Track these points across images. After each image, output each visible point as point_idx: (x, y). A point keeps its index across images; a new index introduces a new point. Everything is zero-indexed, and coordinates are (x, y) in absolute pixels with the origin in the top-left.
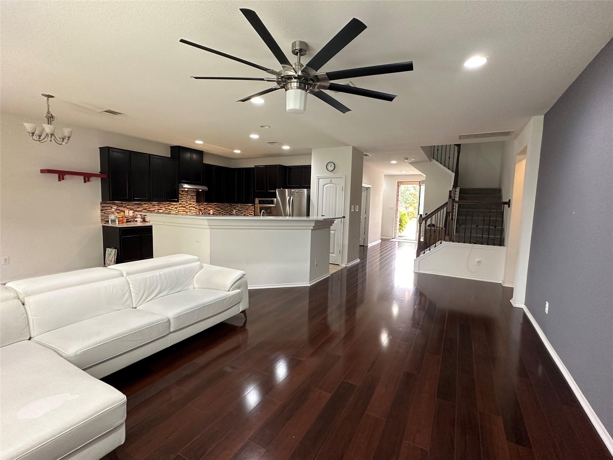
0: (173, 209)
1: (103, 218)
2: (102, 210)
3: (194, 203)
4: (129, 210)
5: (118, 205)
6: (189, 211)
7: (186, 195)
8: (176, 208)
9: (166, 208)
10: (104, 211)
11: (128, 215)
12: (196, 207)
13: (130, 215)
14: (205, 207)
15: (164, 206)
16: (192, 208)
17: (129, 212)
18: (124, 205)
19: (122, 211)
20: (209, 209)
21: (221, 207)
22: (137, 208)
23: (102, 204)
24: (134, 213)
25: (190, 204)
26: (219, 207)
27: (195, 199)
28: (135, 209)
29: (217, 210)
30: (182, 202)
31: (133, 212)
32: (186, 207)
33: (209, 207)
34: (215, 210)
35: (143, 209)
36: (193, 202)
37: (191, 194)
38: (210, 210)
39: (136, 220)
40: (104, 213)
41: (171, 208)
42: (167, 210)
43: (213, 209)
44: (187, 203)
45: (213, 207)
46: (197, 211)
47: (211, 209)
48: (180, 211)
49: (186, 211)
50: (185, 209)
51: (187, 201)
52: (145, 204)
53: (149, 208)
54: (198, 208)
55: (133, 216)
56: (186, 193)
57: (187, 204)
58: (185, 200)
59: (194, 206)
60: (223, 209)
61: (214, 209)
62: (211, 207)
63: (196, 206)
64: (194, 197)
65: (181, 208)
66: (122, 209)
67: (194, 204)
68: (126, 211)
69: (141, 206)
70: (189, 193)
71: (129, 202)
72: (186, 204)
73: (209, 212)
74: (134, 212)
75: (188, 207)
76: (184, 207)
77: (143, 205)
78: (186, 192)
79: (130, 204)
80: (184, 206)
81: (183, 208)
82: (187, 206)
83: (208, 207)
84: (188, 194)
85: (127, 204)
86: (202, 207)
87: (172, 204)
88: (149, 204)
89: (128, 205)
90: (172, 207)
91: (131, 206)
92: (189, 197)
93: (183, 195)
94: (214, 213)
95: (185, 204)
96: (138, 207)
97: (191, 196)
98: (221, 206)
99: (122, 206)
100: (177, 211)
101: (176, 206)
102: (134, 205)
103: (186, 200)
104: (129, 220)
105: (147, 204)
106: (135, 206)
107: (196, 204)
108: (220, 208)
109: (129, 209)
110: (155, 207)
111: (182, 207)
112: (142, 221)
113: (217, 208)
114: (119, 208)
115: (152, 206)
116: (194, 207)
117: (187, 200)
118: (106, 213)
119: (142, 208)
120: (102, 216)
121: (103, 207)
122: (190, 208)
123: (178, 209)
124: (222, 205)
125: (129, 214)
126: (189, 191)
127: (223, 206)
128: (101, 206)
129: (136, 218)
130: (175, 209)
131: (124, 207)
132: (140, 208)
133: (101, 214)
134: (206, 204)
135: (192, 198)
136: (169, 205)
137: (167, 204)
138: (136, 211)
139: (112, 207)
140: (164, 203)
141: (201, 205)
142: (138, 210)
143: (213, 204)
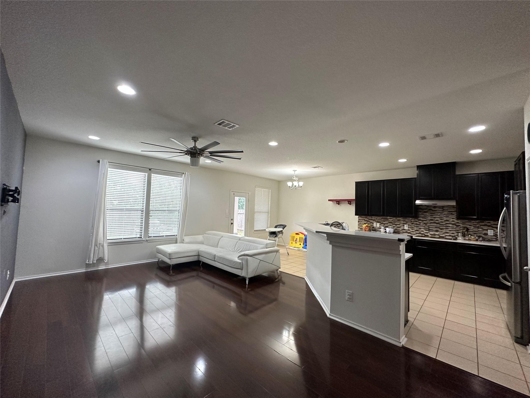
0: (421, 224)
1: (359, 226)
2: (358, 222)
3: (453, 220)
5: (369, 218)
6: (444, 228)
7: (441, 211)
9: (412, 223)
10: (360, 222)
12: (457, 224)
16: (451, 225)
17: (376, 224)
18: (373, 219)
19: (372, 223)
20: (485, 228)
22: (383, 221)
25: (447, 221)
27: (455, 215)
31: (380, 224)
32: (441, 223)
36: (453, 218)
37: (449, 210)
38: (487, 230)
39: (380, 230)
40: (360, 223)
43: (495, 229)
44: (441, 219)
45: (494, 226)
46: (458, 229)
47: (490, 228)
48: (431, 227)
49: (441, 227)
50: (439, 225)
53: (394, 222)
54: (462, 226)
55: (380, 227)
56: (441, 209)
57: (443, 221)
58: (439, 217)
62: (489, 226)
64: (453, 213)
65: (432, 224)
66: (372, 221)
68: (374, 223)
70: (446, 209)
71: (377, 217)
72: (440, 221)
73: (485, 232)
75: (444, 223)
77: (389, 219)
78: (439, 208)
79: (378, 218)
80: (437, 222)
81: (435, 225)
83: (481, 225)
85: (375, 218)
86: (470, 225)
87: (420, 220)
88: (395, 219)
89: (377, 219)
90: (420, 223)
92: (446, 213)
93: (436, 211)
96: (384, 221)
99: (372, 220)
100: (427, 227)
101: (424, 222)
103: (441, 216)
104: (377, 230)
105: (392, 219)
106: (382, 220)
107: (456, 221)
109: (377, 222)
110: (400, 221)
111: (435, 223)
112: (384, 232)
114: (369, 221)
115: (397, 220)
116: (453, 224)
117: (443, 216)
119: (387, 222)
121: (359, 219)
122: (447, 225)
123: (428, 225)
125: (376, 225)
129: (380, 229)
130: (424, 225)
131: (373, 220)
132: (386, 221)
133: (358, 224)
134: (477, 221)
135: (450, 214)
136: (417, 220)
137: (414, 219)
138: (382, 223)
139: (364, 220)
140: (411, 219)
141: (467, 223)
142: (384, 223)
143: (495, 222)
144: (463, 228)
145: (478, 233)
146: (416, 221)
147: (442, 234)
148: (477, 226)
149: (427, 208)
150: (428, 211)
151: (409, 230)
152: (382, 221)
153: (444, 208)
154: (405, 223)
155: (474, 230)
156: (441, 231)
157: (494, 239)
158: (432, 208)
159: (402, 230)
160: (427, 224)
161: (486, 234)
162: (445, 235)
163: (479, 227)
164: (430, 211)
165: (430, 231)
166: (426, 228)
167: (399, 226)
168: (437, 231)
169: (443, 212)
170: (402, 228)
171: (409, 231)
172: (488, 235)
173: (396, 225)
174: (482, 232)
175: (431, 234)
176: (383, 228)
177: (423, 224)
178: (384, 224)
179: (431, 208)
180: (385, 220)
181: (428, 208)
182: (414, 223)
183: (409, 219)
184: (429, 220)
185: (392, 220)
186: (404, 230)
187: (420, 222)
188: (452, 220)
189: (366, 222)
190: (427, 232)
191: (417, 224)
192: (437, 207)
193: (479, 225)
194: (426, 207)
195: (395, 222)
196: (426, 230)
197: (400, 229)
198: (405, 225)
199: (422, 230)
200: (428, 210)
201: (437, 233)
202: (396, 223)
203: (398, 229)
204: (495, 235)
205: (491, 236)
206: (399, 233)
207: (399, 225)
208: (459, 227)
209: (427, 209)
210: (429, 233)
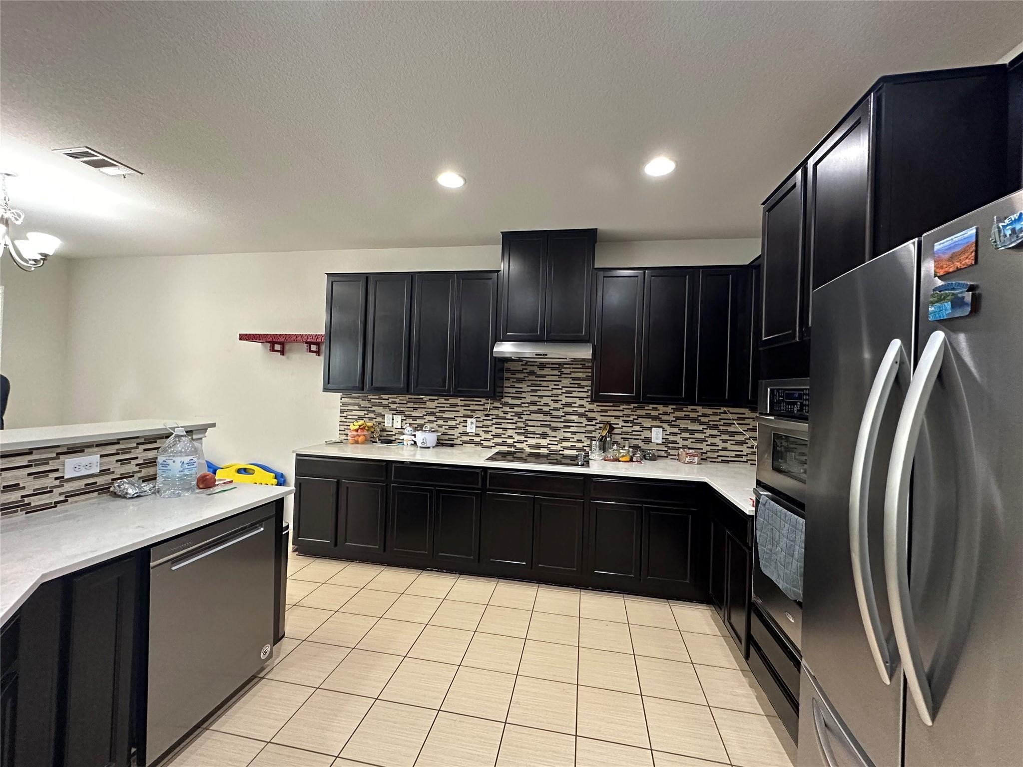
0: (509, 416)
1: (342, 428)
2: (342, 412)
3: (583, 402)
4: (393, 414)
5: (372, 400)
6: (562, 425)
7: (556, 378)
8: (519, 415)
9: (486, 413)
10: (345, 414)
11: (391, 425)
12: (590, 415)
13: (395, 427)
14: (628, 416)
15: (481, 408)
16: (575, 418)
17: (393, 419)
18: (383, 402)
19: (379, 415)
20: (647, 423)
21: (703, 419)
22: (412, 409)
23: (343, 399)
24: (404, 422)
25: (569, 405)
26: (694, 420)
27: (585, 390)
28: (406, 413)
29: (686, 430)
30: (541, 397)
31: (402, 420)
32: (555, 413)
33: (648, 416)
34: (676, 430)
35: (425, 414)
36: (581, 398)
37: (573, 375)
38: (650, 429)
39: (401, 438)
40: (346, 417)
41: (502, 415)
42: (490, 418)
43: (665, 426)
44: (556, 401)
45: (665, 418)
46: (592, 428)
47: (657, 423)
48: (530, 423)
49: (553, 424)
50: (548, 418)
51: (557, 395)
52: (433, 400)
53: (441, 411)
54: (600, 419)
55: (401, 428)
56: (556, 372)
57: (558, 405)
58: (549, 393)
59: (581, 410)
60: (715, 427)
61: (672, 426)
62: (655, 418)
63: (591, 411)
64: (583, 383)
65: (534, 416)
66: (379, 410)
67: (581, 406)
68: (386, 416)
69: (422, 406)
70: (568, 371)
71: (395, 396)
72: (553, 405)
73: (646, 434)
74: (405, 418)
75: (560, 413)
76: (546, 413)
77: (428, 403)
78: (553, 369)
79: (397, 400)
80: (546, 409)
81: (541, 417)
82: (556, 409)
83: (639, 417)
84: (562, 373)
85: (390, 400)
86: (617, 417)
87: (506, 404)
88: (443, 401)
89: (394, 403)
90: (506, 413)
91: (398, 405)
92: (566, 382)
93: (544, 376)
94: (671, 438)
95: (551, 403)
96: (415, 409)
97: (574, 379)
98: (704, 415)
99: (380, 405)
100: (522, 425)
101: (516, 409)
102: (405, 402)
103: (555, 392)
104: (393, 438)
105: (436, 401)
106: (409, 405)
107: (589, 406)
108: (702, 424)
109: (394, 412)
110: (457, 409)
111: (540, 412)
112: (413, 443)
113: (683, 424)
114: (374, 408)
115: (448, 405)
116: (580, 415)
117: (559, 392)
118: (348, 417)
119: (423, 410)
120: (342, 423)
121: (344, 404)
122: (568, 417)
123: (525, 417)
124: (709, 411)
125: (393, 423)
126: (565, 366)
127: (717, 418)
128: (341, 403)
129: (402, 434)
130: (516, 419)
131: (385, 406)
132: (419, 410)
133: (339, 419)
134: (632, 406)
135: (576, 386)
136: (498, 405)
137: (492, 402)
138: (410, 416)
139: (359, 406)
140: (483, 401)
141: (611, 410)
142: (413, 414)
143: (668, 407)
144: (601, 425)
145: (631, 437)
146: (497, 408)
147: (556, 443)
148: (631, 419)
149: (524, 367)
150: (526, 379)
151: (478, 435)
152: (407, 409)
153: (563, 370)
154: (469, 413)
155: (625, 429)
156: (554, 434)
157: (663, 454)
158: (536, 369)
159: (459, 435)
160: (522, 416)
161: (648, 440)
162: (561, 447)
163: (635, 421)
164: (531, 378)
165: (529, 435)
166: (520, 428)
167: (453, 423)
168: (544, 436)
169: (561, 381)
170: (461, 429)
171: (477, 439)
172: (651, 442)
173: (446, 420)
174: (640, 435)
175: (530, 446)
176: (408, 429)
177: (511, 416)
178: (415, 418)
179: (531, 368)
180: (415, 406)
181: (526, 367)
182: (492, 412)
183: (480, 401)
184: (527, 405)
185: (435, 403)
186: (466, 434)
187: (507, 409)
188: (579, 402)
189: (362, 413)
190: (522, 438)
191: (498, 417)
192: (547, 366)
193: (636, 415)
194: (522, 365)
195: (443, 412)
196: (519, 434)
197: (456, 432)
198: (469, 420)
199: (510, 433)
200: (527, 373)
201: (544, 442)
202: (445, 416)
203: (451, 432)
204: (664, 441)
205: (657, 444)
206: (452, 445)
207: (453, 419)
208: (593, 423)
209: (525, 371)
210: (525, 443)
